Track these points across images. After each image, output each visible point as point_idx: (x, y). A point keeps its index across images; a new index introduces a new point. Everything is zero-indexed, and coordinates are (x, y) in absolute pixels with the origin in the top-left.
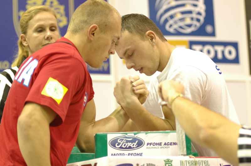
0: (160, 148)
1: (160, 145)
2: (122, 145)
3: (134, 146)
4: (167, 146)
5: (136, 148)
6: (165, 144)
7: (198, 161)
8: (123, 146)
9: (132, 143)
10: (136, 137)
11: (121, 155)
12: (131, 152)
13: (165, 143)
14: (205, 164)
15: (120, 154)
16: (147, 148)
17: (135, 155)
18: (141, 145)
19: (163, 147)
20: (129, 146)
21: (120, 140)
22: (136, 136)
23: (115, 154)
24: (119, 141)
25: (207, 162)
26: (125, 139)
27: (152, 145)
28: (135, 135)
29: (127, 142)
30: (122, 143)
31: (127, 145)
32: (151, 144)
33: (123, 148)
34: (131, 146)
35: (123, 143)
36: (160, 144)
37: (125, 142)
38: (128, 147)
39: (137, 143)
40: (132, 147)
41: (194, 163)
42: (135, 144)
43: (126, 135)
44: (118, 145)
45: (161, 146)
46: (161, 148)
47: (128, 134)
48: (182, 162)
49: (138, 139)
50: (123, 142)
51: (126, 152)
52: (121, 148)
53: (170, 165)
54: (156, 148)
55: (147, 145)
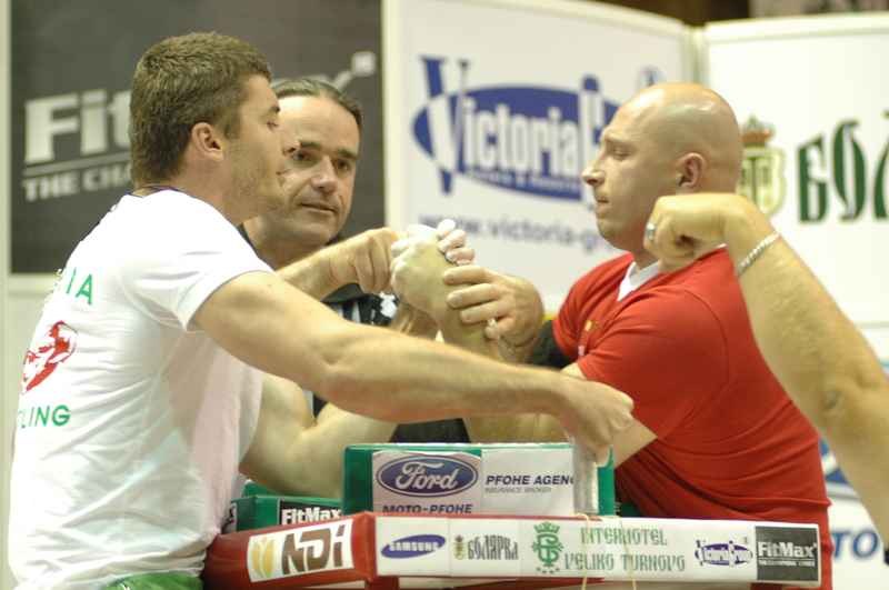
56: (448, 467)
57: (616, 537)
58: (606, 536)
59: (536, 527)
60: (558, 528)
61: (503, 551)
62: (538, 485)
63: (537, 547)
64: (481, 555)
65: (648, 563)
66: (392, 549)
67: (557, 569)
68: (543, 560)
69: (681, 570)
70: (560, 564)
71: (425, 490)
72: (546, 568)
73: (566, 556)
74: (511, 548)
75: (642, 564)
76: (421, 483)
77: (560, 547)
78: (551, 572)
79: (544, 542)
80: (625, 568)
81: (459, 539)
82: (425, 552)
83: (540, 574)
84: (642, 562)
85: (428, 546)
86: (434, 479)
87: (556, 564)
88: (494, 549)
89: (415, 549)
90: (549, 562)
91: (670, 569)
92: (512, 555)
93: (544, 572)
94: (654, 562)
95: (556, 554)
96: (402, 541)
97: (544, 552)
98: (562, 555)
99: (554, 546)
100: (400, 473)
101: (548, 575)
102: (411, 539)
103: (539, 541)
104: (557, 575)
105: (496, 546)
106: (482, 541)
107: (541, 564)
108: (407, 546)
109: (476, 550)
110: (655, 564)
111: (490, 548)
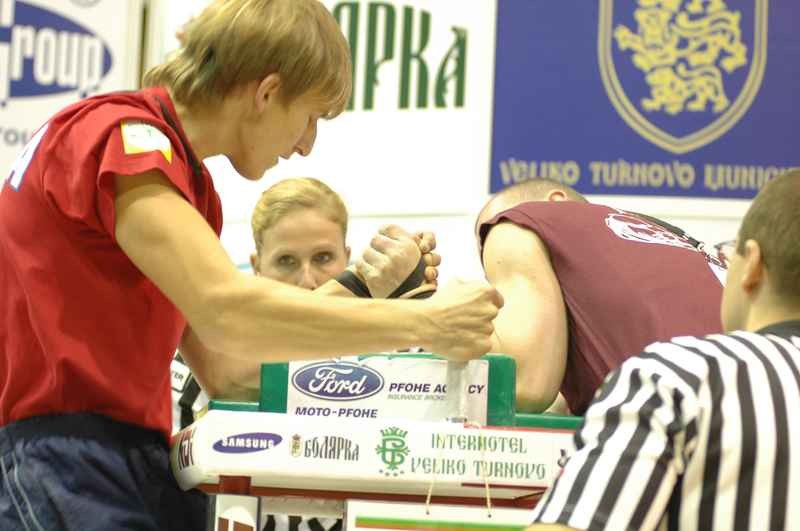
0: (423, 398)
1: (424, 391)
2: (324, 387)
3: (357, 391)
4: (442, 394)
5: (362, 394)
6: (439, 389)
7: (490, 439)
8: (328, 389)
9: (352, 382)
10: (364, 366)
11: (321, 411)
12: (347, 405)
13: (439, 386)
14: (511, 446)
15: (319, 409)
16: (390, 397)
17: (357, 413)
18: (373, 389)
19: (432, 397)
20: (343, 389)
21: (320, 373)
22: (361, 363)
23: (305, 409)
24: (318, 376)
25: (518, 443)
26: (334, 370)
27: (403, 391)
28: (360, 360)
29: (340, 377)
30: (325, 379)
31: (339, 387)
32: (400, 387)
33: (327, 394)
34: (348, 390)
35: (328, 381)
36: (425, 388)
37: (333, 377)
38: (339, 391)
39: (366, 381)
40: (351, 392)
41: (477, 444)
42: (360, 385)
43: (337, 360)
44: (315, 385)
45: (425, 394)
46: (427, 397)
47: (344, 359)
48: (438, 438)
49: (367, 373)
50: (328, 377)
51: (335, 406)
52: (322, 392)
53: (398, 443)
54: (414, 398)
55: (391, 388)
56: (357, 373)
57: (469, 444)
58: (459, 442)
59: (382, 431)
60: (406, 433)
61: (342, 452)
62: (437, 393)
63: (382, 450)
64: (318, 453)
65: (504, 471)
66: (225, 444)
67: (402, 472)
68: (386, 462)
69: (540, 478)
70: (406, 466)
71: (335, 394)
72: (390, 471)
73: (413, 459)
74: (353, 449)
75: (496, 470)
76: (331, 388)
77: (407, 451)
78: (395, 475)
79: (389, 445)
80: (478, 473)
81: (296, 438)
82: (259, 449)
83: (382, 476)
84: (496, 468)
85: (263, 443)
86: (344, 384)
87: (401, 467)
88: (334, 449)
89: (249, 445)
90: (393, 465)
91: (527, 476)
92: (353, 456)
93: (387, 474)
94: (511, 469)
95: (403, 458)
96: (235, 437)
97: (388, 456)
98: (408, 459)
99: (400, 450)
100: (314, 377)
101: (391, 477)
102: (245, 436)
103: (384, 444)
104: (401, 477)
105: (335, 447)
106: (321, 442)
107: (384, 467)
108: (240, 443)
109: (313, 449)
110: (511, 471)
111: (329, 448)
